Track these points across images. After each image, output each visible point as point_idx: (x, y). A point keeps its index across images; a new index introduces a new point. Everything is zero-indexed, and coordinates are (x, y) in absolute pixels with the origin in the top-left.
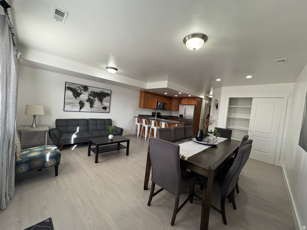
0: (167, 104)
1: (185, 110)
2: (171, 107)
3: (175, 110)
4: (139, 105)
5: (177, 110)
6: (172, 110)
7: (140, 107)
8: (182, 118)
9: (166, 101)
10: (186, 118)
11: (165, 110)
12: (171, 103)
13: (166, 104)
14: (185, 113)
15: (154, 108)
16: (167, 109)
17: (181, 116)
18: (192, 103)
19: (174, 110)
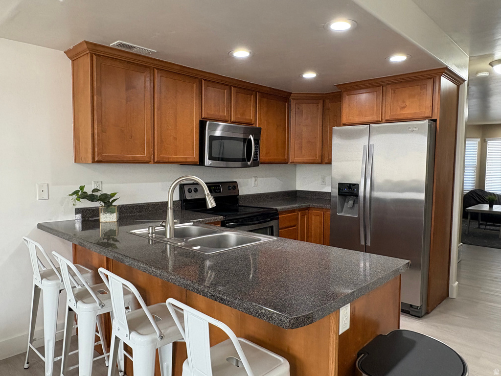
0: (259, 130)
1: (369, 155)
2: (284, 145)
3: (310, 158)
4: (75, 147)
5: (318, 159)
6: (295, 164)
7: (78, 159)
8: (356, 200)
9: (255, 114)
10: (377, 194)
11: (256, 163)
12: (284, 126)
13: (257, 132)
14: (368, 173)
15: (181, 157)
16: (262, 157)
17: (348, 191)
18: (407, 112)
19: (305, 159)
